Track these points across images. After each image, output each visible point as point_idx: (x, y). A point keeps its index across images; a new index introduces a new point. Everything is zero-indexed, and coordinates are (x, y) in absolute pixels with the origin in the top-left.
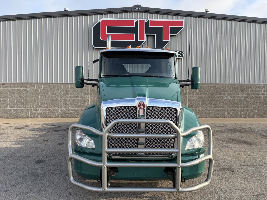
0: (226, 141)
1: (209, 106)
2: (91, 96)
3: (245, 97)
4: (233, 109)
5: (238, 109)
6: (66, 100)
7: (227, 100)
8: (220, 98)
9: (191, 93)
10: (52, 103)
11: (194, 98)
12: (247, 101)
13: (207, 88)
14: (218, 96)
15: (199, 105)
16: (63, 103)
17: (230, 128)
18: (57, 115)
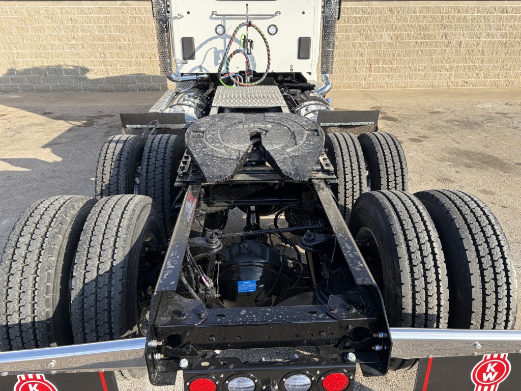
0: (449, 160)
1: (416, 57)
2: (134, 35)
3: (503, 37)
4: (470, 64)
5: (481, 65)
6: (73, 46)
7: (461, 42)
8: (446, 38)
9: (377, 26)
10: (41, 53)
11: (383, 40)
12: (506, 46)
13: (418, 11)
14: (442, 32)
15: (393, 55)
16: (69, 53)
17: (457, 119)
18: (59, 84)
